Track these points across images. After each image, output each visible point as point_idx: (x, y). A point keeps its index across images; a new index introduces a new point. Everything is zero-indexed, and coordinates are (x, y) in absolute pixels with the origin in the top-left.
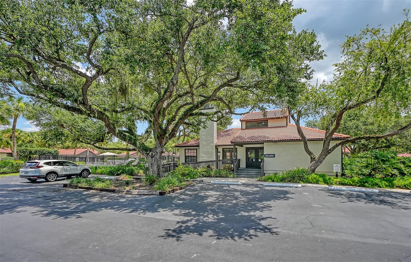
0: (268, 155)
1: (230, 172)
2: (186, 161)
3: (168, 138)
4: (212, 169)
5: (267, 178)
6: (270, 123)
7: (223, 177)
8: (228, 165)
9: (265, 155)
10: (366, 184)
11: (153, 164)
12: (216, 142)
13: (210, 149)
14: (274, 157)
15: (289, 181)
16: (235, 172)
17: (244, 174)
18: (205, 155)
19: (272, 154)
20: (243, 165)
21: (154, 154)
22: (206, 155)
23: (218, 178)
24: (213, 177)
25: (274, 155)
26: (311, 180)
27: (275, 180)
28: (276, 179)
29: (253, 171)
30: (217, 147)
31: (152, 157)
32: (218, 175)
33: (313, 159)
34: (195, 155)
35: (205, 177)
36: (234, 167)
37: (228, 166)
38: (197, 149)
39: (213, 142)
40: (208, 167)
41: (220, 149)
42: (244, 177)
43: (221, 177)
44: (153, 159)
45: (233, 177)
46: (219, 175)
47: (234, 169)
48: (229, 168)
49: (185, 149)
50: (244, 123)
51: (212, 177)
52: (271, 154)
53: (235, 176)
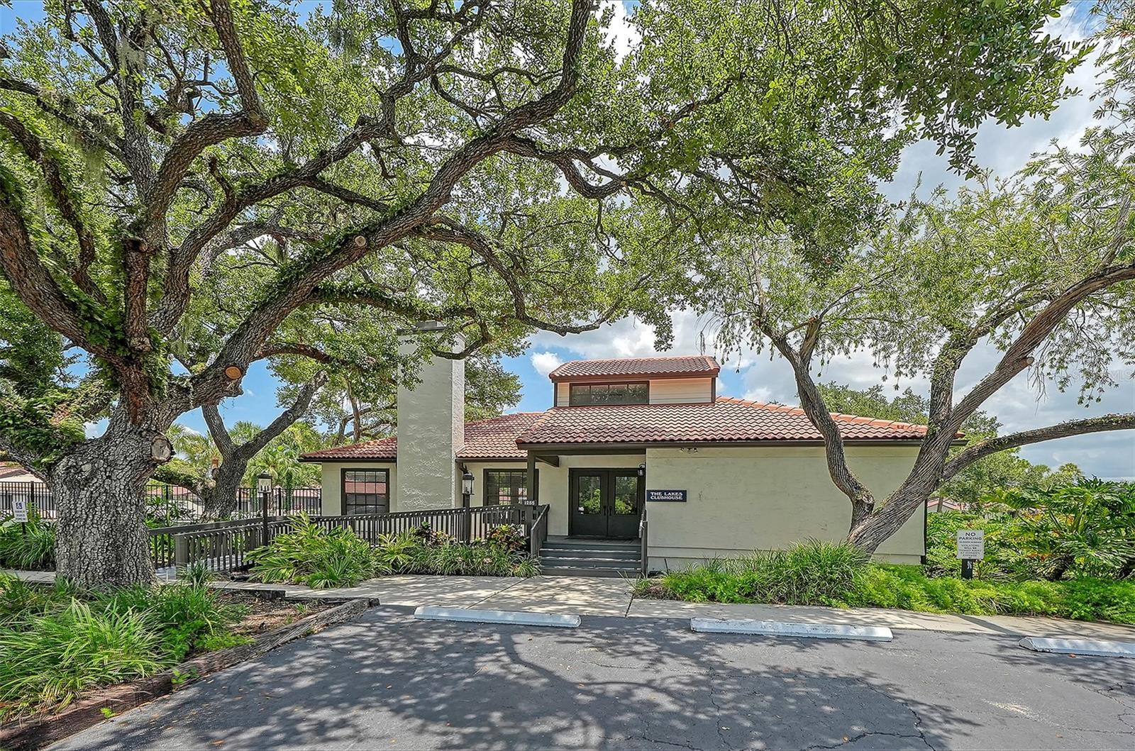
0: (663, 492)
1: (512, 552)
2: (344, 511)
3: (191, 396)
4: (436, 543)
5: (684, 585)
6: (657, 391)
7: (485, 575)
8: (504, 527)
9: (649, 491)
10: (1108, 611)
11: (76, 519)
12: (460, 446)
13: (435, 472)
14: (684, 499)
15: (782, 600)
16: (532, 554)
17: (572, 563)
18: (417, 492)
19: (675, 491)
20: (559, 525)
21: (87, 468)
22: (422, 490)
23: (463, 580)
24: (441, 574)
25: (684, 493)
26: (874, 592)
27: (718, 592)
28: (726, 588)
29: (605, 553)
30: (463, 464)
31: (75, 485)
32: (462, 567)
33: (861, 508)
34: (381, 489)
35: (407, 572)
36: (529, 534)
37: (503, 532)
38: (387, 471)
39: (448, 447)
40: (419, 534)
41: (477, 471)
42: (568, 574)
43: (473, 573)
44: (84, 494)
45: (528, 575)
46: (468, 565)
47: (528, 541)
48: (508, 538)
49: (344, 471)
50: (565, 388)
51: (434, 573)
52: (671, 491)
53: (535, 569)
